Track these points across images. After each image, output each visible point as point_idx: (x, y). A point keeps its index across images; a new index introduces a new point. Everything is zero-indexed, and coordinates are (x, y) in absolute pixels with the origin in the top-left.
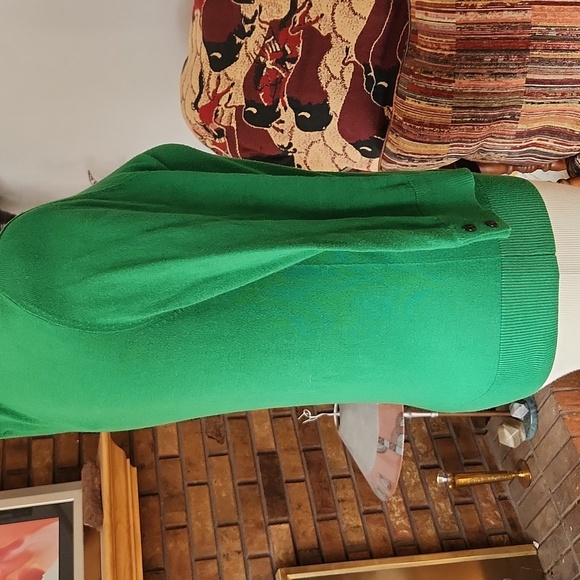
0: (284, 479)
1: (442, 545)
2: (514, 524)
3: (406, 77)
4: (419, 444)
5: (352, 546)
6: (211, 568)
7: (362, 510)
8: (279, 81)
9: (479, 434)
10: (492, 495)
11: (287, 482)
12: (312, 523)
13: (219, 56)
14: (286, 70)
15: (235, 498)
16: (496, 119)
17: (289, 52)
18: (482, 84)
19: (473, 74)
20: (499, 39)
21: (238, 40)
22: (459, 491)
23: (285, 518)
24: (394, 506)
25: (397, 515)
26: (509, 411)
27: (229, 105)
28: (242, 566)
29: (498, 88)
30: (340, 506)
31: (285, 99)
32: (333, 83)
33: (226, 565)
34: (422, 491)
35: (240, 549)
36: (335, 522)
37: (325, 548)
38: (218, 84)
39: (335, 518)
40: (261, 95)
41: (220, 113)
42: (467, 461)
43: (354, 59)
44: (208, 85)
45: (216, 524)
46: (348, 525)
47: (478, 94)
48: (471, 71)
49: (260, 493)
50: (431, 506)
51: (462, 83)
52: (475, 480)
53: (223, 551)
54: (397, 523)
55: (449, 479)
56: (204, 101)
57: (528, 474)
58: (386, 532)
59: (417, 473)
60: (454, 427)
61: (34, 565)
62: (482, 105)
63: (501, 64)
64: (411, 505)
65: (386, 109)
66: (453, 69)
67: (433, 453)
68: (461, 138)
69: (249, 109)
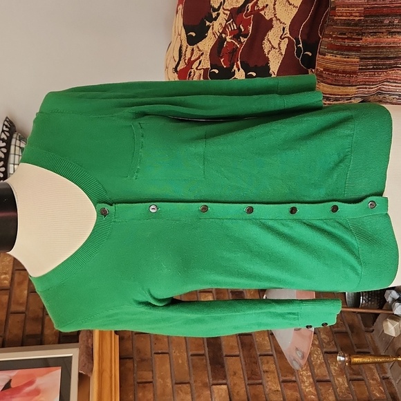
0: (224, 354)
2: (394, 397)
3: (327, 40)
4: (323, 336)
7: (281, 380)
8: (235, 50)
9: (367, 332)
10: (378, 376)
11: (226, 356)
12: (243, 386)
13: (194, 34)
14: (240, 42)
15: (189, 364)
16: (391, 67)
17: (243, 30)
18: (382, 40)
19: (376, 33)
20: (395, 7)
21: (208, 23)
23: (224, 381)
24: (305, 378)
25: (306, 384)
26: (392, 310)
27: (199, 68)
29: (394, 43)
30: (265, 376)
31: (239, 63)
32: (273, 51)
34: (326, 369)
36: (261, 386)
38: (192, 54)
39: (261, 384)
41: (192, 74)
42: (359, 350)
43: (288, 35)
44: (185, 55)
45: (174, 382)
46: (270, 389)
47: (379, 48)
48: (374, 31)
49: (206, 362)
50: (332, 380)
51: (368, 40)
52: (366, 360)
54: (307, 390)
55: (347, 359)
56: (182, 66)
58: (299, 396)
59: (321, 356)
60: (349, 326)
62: (382, 56)
63: (396, 25)
64: (317, 378)
65: (309, 70)
66: (361, 30)
67: (333, 342)
68: (365, 82)
69: (213, 70)
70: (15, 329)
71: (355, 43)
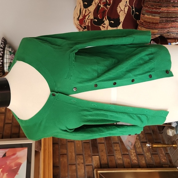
0: (98, 142)
1: (147, 166)
2: (171, 161)
3: (145, 8)
5: (119, 164)
6: (74, 167)
7: (122, 154)
8: (105, 11)
9: (160, 133)
10: (164, 152)
12: (106, 156)
13: (86, 3)
14: (107, 8)
15: (82, 147)
16: (173, 21)
17: (108, 2)
18: (170, 9)
22: (153, 150)
23: (98, 154)
24: (132, 153)
25: (133, 156)
26: (171, 125)
27: (88, 19)
28: (83, 167)
29: (175, 11)
30: (115, 152)
31: (106, 17)
32: (121, 12)
33: (78, 167)
34: (141, 149)
35: (83, 162)
36: (113, 156)
37: (110, 164)
38: (85, 12)
39: (113, 155)
40: (99, 15)
41: (85, 21)
42: (156, 141)
43: (128, 5)
44: (82, 13)
45: (76, 154)
46: (117, 158)
47: (168, 13)
48: (167, 5)
49: (90, 145)
50: (144, 154)
51: (164, 9)
52: (159, 146)
53: (78, 162)
54: (133, 158)
55: (151, 145)
56: (81, 18)
57: (176, 145)
58: (129, 161)
59: (140, 144)
60: (152, 131)
61: (19, 161)
62: (169, 17)
63: (176, 3)
64: (138, 153)
65: (137, 21)
66: (161, 5)
67: (145, 138)
68: (162, 27)
69: (95, 20)
70: (7, 130)
71: (158, 10)
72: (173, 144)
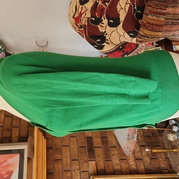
0: (94, 146)
1: (146, 172)
2: (170, 166)
4: (140, 138)
5: (116, 170)
6: (69, 174)
7: (120, 158)
9: (160, 136)
10: (163, 157)
11: (96, 147)
12: (103, 161)
14: (106, 5)
15: (78, 151)
18: (176, 10)
19: (174, 7)
22: (153, 154)
23: (94, 159)
24: (131, 158)
26: (172, 129)
27: (85, 17)
28: (79, 174)
30: (112, 157)
31: (105, 15)
33: (74, 173)
34: (140, 153)
35: (78, 168)
36: (111, 162)
37: (107, 170)
38: (82, 10)
39: (111, 160)
40: (96, 14)
41: (82, 20)
44: (78, 10)
45: (71, 159)
46: (115, 163)
48: (173, 6)
49: (86, 150)
50: (143, 159)
51: (170, 10)
52: (159, 151)
53: (73, 168)
54: (131, 163)
55: (150, 150)
56: (77, 15)
57: (177, 150)
58: (127, 166)
59: (138, 148)
60: (152, 133)
61: (10, 169)
64: (136, 158)
65: (139, 20)
66: (166, 5)
67: (144, 141)
68: (167, 30)
69: (92, 18)
71: (163, 11)
72: (174, 149)
